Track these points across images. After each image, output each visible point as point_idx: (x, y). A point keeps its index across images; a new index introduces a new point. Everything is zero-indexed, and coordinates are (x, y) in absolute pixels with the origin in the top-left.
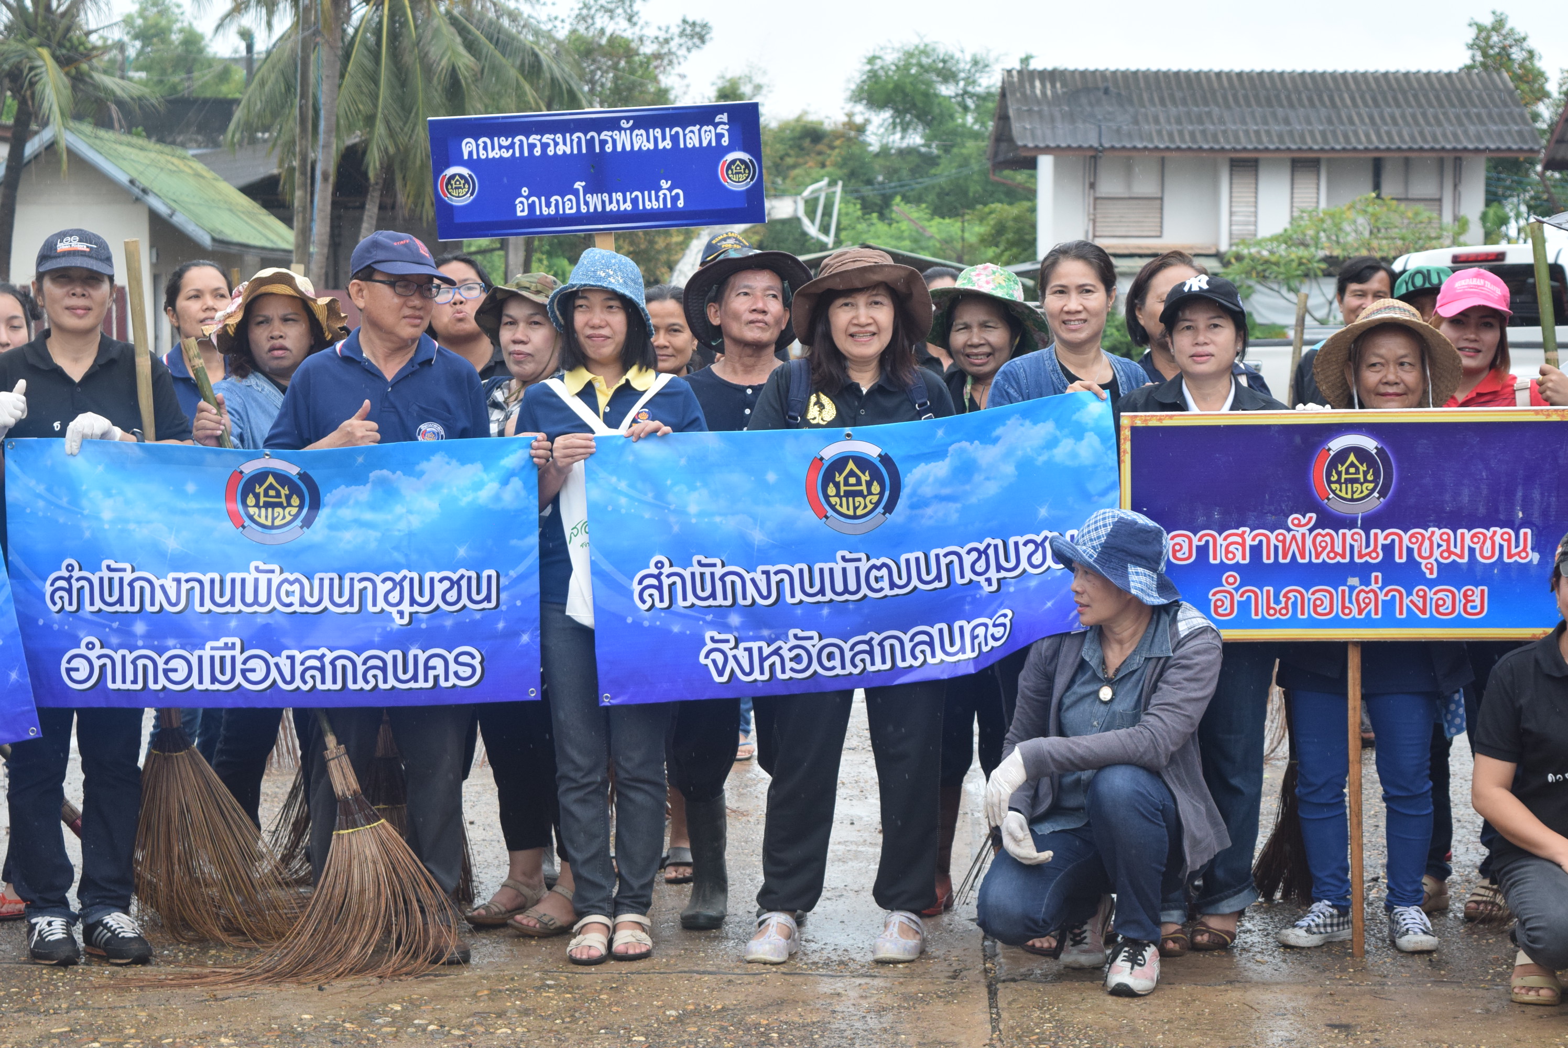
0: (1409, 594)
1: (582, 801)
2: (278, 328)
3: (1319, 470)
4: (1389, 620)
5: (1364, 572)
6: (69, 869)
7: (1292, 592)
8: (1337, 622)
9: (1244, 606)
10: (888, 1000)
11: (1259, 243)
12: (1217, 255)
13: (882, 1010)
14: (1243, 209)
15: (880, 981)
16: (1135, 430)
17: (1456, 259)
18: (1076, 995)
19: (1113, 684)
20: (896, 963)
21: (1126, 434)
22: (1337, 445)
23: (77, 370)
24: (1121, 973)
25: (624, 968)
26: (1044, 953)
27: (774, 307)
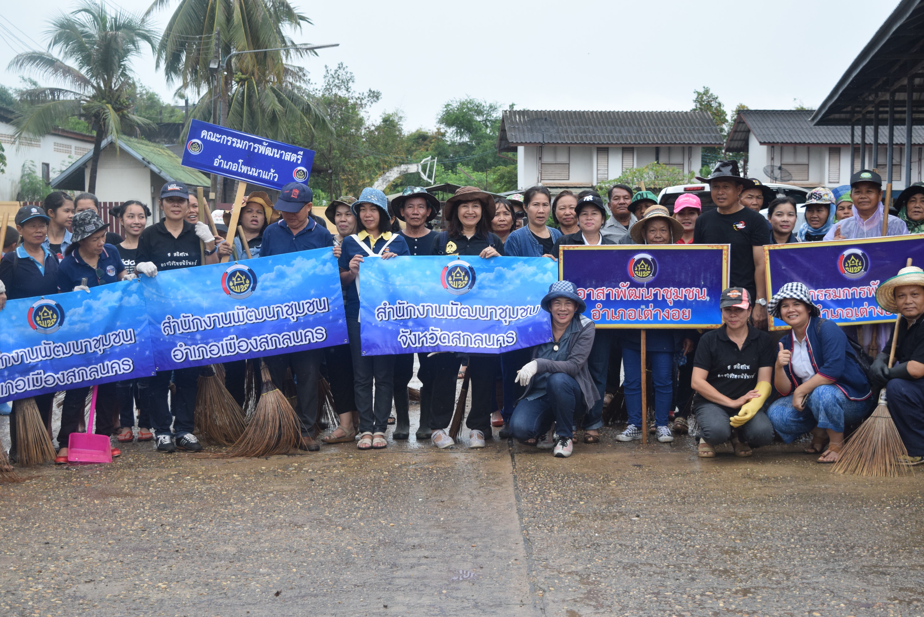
0: (663, 311)
1: (363, 390)
2: (255, 214)
3: (631, 266)
4: (656, 321)
5: (647, 303)
7: (621, 310)
8: (637, 322)
9: (604, 316)
10: (475, 460)
11: (609, 182)
12: (592, 187)
13: (473, 463)
14: (602, 168)
15: (471, 454)
16: (564, 251)
17: (686, 189)
18: (543, 458)
19: (558, 344)
20: (477, 448)
21: (561, 253)
22: (637, 257)
23: (176, 234)
24: (559, 449)
25: (377, 451)
26: (531, 444)
27: (422, 211)
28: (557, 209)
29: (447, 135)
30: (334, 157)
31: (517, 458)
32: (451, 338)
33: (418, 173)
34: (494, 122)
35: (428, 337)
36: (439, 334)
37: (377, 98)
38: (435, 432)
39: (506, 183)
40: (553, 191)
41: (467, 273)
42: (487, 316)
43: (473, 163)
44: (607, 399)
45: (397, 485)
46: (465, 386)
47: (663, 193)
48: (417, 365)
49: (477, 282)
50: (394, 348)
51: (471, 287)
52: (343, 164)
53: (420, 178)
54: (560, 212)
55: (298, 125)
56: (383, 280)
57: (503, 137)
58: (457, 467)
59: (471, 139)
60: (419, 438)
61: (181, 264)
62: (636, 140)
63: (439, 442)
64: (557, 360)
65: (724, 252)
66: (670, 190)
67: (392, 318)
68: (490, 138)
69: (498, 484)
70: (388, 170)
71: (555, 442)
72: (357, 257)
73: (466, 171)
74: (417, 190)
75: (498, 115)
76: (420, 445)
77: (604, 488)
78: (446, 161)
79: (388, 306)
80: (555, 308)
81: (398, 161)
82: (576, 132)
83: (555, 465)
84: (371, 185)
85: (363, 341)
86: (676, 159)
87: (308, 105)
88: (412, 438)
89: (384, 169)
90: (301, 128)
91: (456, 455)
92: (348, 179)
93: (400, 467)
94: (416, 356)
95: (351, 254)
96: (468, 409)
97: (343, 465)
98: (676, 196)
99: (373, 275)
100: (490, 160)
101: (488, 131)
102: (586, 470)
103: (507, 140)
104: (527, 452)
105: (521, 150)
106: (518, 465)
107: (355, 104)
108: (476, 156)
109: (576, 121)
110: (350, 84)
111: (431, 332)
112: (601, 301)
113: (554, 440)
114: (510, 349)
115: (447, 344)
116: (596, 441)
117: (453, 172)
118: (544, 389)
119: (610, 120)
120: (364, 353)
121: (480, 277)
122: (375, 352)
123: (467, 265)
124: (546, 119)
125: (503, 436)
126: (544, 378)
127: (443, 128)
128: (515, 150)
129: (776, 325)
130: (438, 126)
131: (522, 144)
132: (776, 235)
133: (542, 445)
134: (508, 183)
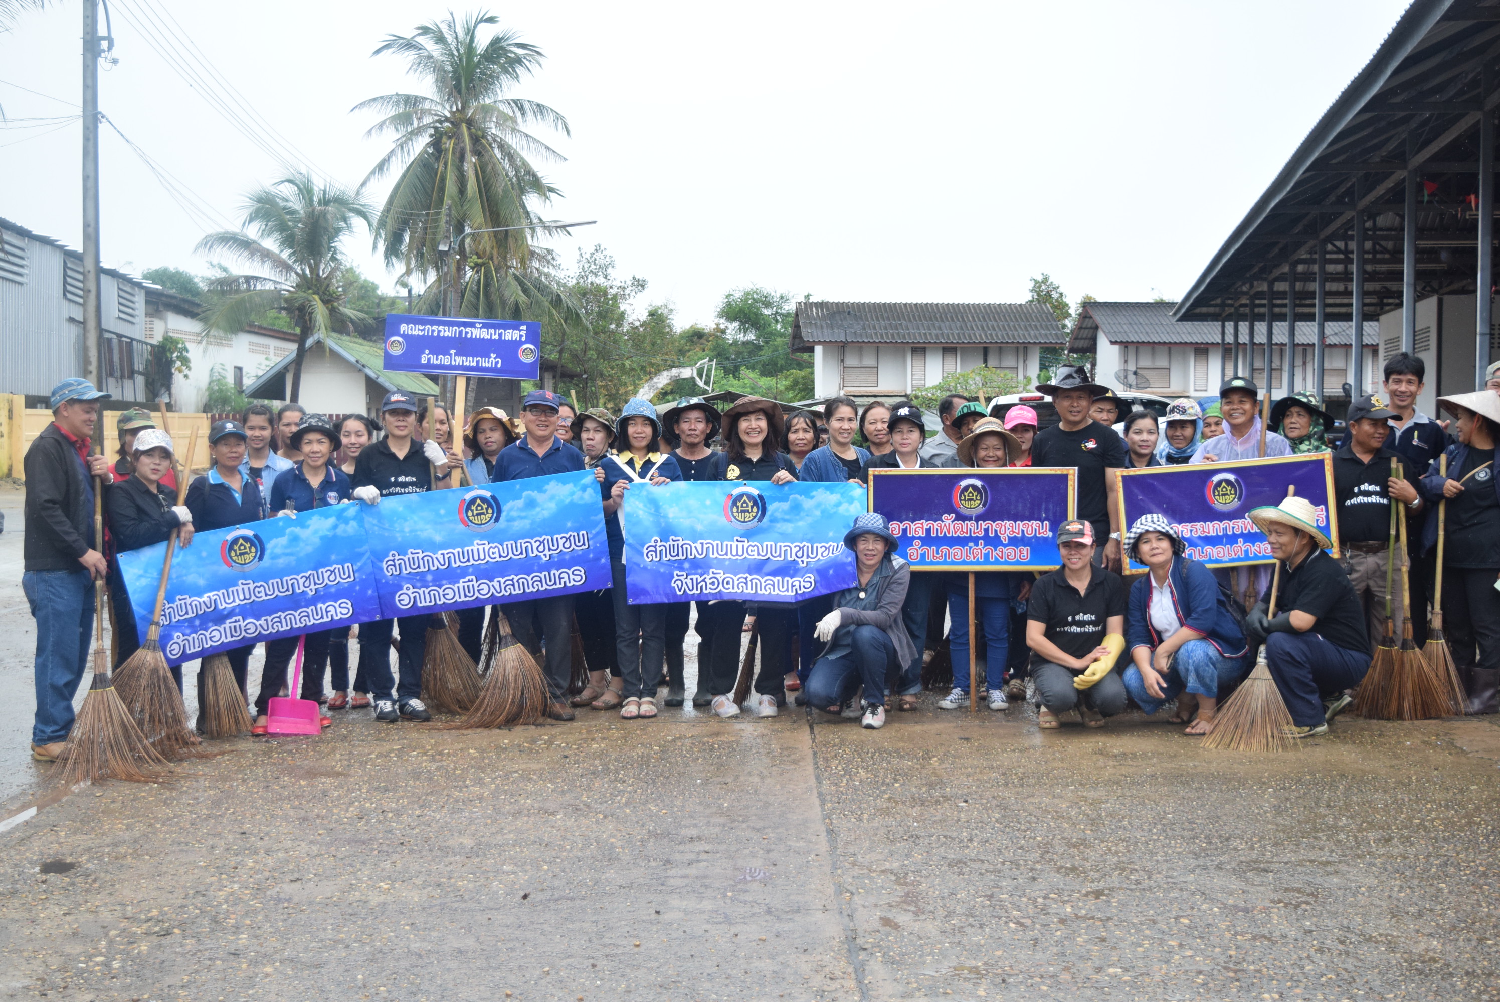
0: (996, 550)
1: (627, 646)
2: (489, 434)
3: (956, 494)
4: (987, 561)
5: (976, 540)
6: (392, 680)
7: (944, 549)
8: (964, 563)
9: (923, 555)
10: (766, 732)
11: (926, 390)
12: (906, 396)
13: (763, 736)
14: (918, 373)
15: (761, 725)
16: (875, 476)
17: (1021, 399)
18: (848, 729)
19: (865, 591)
20: (767, 717)
21: (871, 478)
22: (964, 483)
23: (401, 454)
24: (868, 719)
25: (646, 721)
26: (834, 713)
27: (701, 426)
28: (866, 423)
29: (728, 331)
30: (590, 359)
31: (817, 730)
32: (736, 583)
33: (693, 379)
34: (788, 315)
35: (708, 581)
36: (720, 577)
37: (643, 286)
38: (717, 698)
39: (801, 390)
40: (858, 401)
41: (755, 503)
42: (780, 555)
43: (759, 366)
44: (927, 657)
45: (670, 763)
46: (753, 642)
47: (993, 403)
48: (694, 615)
49: (768, 514)
50: (667, 595)
51: (760, 520)
52: (601, 367)
53: (695, 384)
54: (869, 428)
55: (546, 319)
56: (653, 510)
57: (797, 335)
58: (743, 741)
59: (758, 337)
60: (697, 705)
61: (407, 490)
62: (959, 338)
63: (721, 711)
64: (864, 609)
65: (1070, 477)
66: (1002, 400)
67: (664, 558)
68: (782, 335)
69: (795, 762)
70: (656, 375)
71: (863, 710)
72: (621, 482)
73: (752, 375)
74: (695, 401)
75: (790, 307)
76: (698, 714)
77: (923, 767)
78: (727, 363)
79: (659, 543)
80: (861, 546)
81: (669, 362)
82: (886, 328)
83: (863, 738)
84: (635, 392)
85: (629, 587)
86: (1009, 361)
87: (559, 295)
88: (688, 706)
89: (650, 373)
90: (550, 323)
91: (742, 726)
92: (607, 386)
93: (674, 741)
94: (693, 605)
95: (612, 479)
96: (757, 669)
97: (604, 739)
98: (1008, 407)
99: (641, 505)
100: (781, 362)
101: (779, 326)
102: (901, 745)
103: (801, 337)
104: (829, 722)
105: (818, 349)
106: (819, 739)
107: (615, 295)
108: (764, 358)
109: (885, 315)
110: (610, 270)
111: (711, 575)
112: (920, 538)
113: (862, 708)
114: (807, 596)
115: (731, 590)
116: (913, 709)
117: (735, 377)
118: (848, 645)
119: (927, 314)
120: (630, 601)
121: (771, 508)
122: (643, 600)
123: (755, 492)
124: (849, 313)
125: (799, 703)
126: (849, 632)
127: (723, 324)
128: (811, 350)
129: (1132, 567)
130: (717, 320)
131: (819, 343)
132: (1133, 456)
133: (847, 714)
134: (804, 390)
